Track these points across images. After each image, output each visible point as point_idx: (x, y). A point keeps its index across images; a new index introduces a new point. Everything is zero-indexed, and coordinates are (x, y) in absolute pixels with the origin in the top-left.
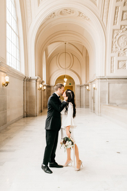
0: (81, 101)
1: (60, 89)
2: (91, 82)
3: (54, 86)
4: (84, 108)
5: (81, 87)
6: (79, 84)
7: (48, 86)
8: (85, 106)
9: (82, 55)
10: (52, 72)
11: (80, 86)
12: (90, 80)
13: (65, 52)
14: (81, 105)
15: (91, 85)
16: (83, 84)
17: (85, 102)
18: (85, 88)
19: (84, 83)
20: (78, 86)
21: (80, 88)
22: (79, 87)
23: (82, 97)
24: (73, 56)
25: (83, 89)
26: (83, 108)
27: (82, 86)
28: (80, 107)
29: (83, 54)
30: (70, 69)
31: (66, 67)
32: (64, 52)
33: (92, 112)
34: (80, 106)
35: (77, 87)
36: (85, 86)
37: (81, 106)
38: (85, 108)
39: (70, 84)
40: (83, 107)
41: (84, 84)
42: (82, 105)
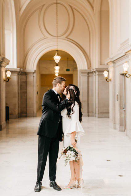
0: (89, 102)
1: (60, 85)
2: (114, 62)
3: (34, 73)
4: (97, 118)
5: (90, 75)
6: (86, 68)
7: (22, 72)
8: (98, 113)
9: (93, 8)
10: (29, 44)
11: (88, 73)
12: (111, 56)
13: (57, 3)
14: (90, 110)
15: (114, 67)
16: (94, 68)
17: (97, 106)
18: (97, 76)
19: (95, 65)
20: (83, 72)
21: (88, 77)
22: (86, 75)
23: (93, 96)
24: (74, 10)
25: (95, 79)
26: (94, 118)
27: (92, 73)
28: (88, 116)
29: (94, 6)
30: (67, 37)
31: (59, 34)
32: (54, 4)
33: (115, 128)
34: (88, 112)
35: (81, 74)
36: (99, 71)
37: (90, 114)
38: (99, 117)
39: (68, 70)
40: (93, 116)
41: (97, 67)
42: (93, 112)
